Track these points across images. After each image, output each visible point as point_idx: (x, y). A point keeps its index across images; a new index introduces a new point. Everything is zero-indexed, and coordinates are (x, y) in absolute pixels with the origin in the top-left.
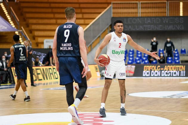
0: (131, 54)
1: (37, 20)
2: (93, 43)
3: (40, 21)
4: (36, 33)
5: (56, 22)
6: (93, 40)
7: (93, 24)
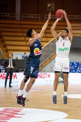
0: (76, 65)
1: (11, 37)
2: (52, 56)
3: (13, 38)
4: (9, 48)
5: (25, 40)
6: (52, 54)
7: (52, 41)
